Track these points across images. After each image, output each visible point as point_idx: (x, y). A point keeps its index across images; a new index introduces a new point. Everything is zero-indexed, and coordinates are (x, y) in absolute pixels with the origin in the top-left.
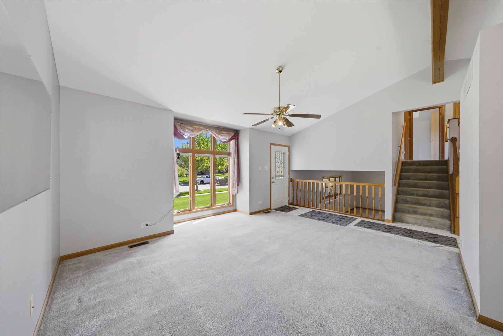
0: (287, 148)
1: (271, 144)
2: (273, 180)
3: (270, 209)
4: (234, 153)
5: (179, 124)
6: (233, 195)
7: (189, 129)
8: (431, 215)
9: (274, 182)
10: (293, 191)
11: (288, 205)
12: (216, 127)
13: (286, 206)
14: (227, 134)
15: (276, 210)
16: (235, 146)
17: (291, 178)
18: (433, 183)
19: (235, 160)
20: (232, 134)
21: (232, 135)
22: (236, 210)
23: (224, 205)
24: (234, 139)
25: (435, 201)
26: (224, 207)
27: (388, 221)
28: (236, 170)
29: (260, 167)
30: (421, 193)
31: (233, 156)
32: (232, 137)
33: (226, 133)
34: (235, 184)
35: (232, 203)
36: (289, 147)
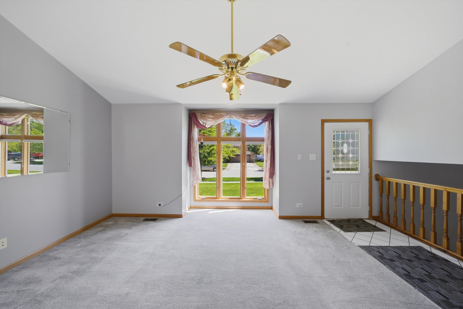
1: (324, 121)
2: (326, 175)
3: (322, 217)
4: (267, 138)
5: (200, 114)
7: (210, 118)
9: (328, 179)
12: (243, 111)
15: (333, 222)
17: (376, 174)
19: (268, 147)
20: (264, 116)
22: (272, 208)
23: (256, 199)
26: (255, 201)
31: (266, 142)
33: (255, 115)
34: (267, 176)
35: (266, 198)
36: (370, 121)
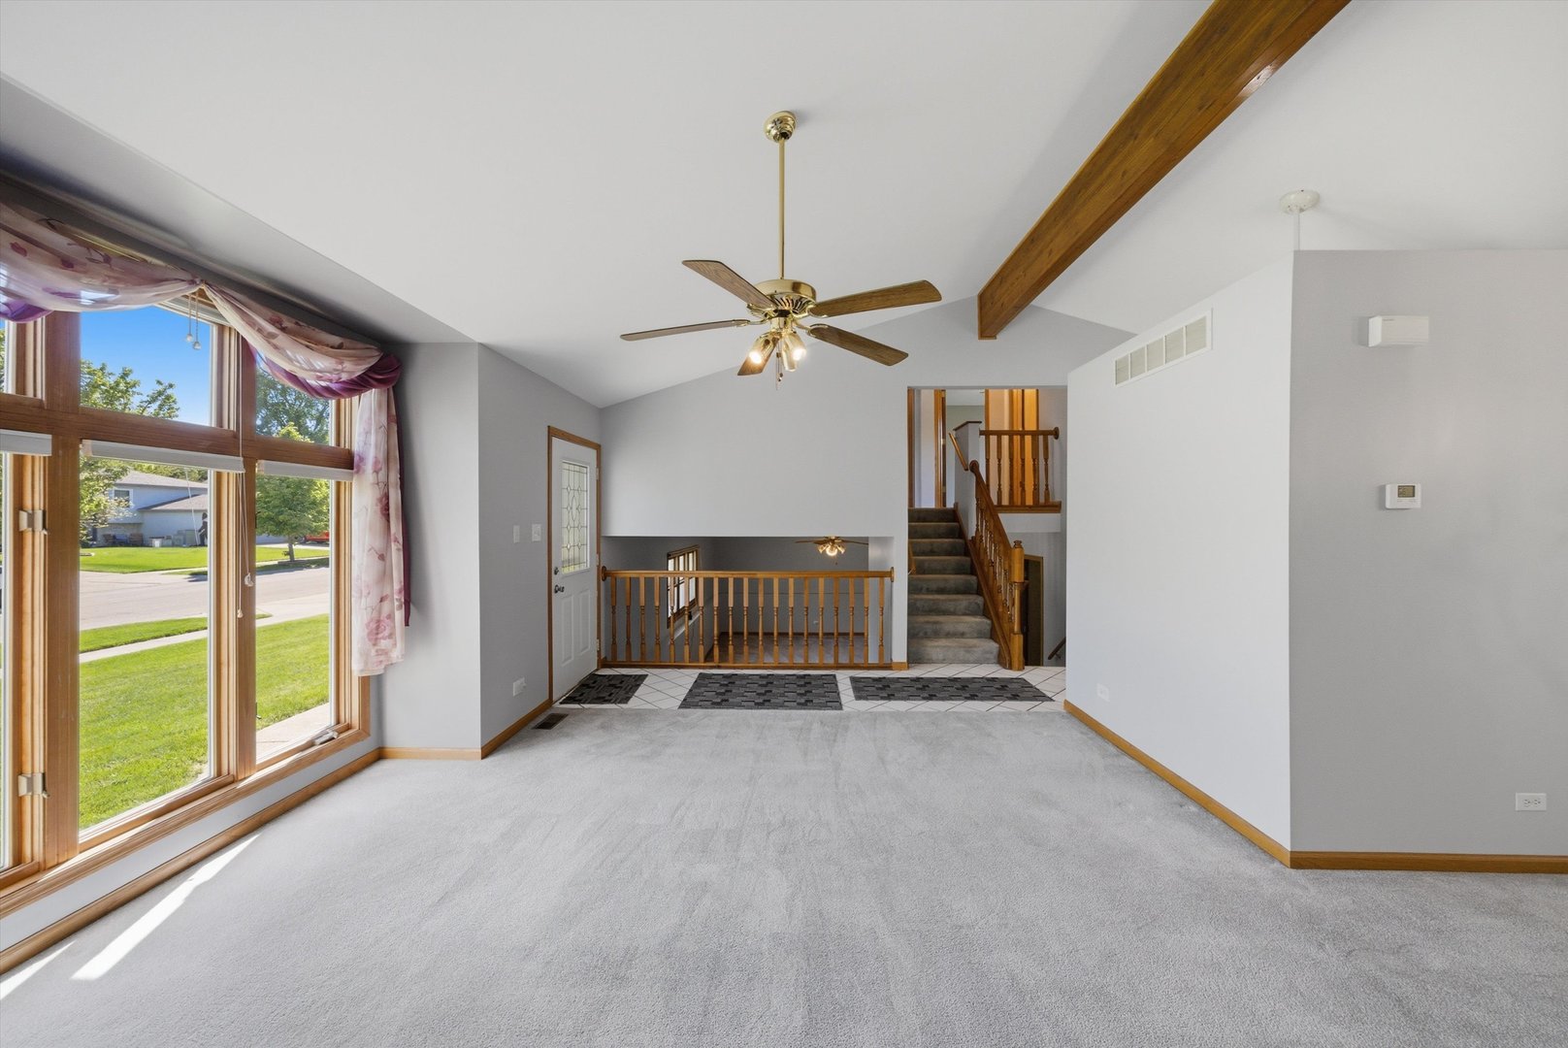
0: (593, 453)
1: (552, 432)
3: (550, 702)
4: (381, 456)
6: (365, 682)
8: (962, 635)
9: (557, 590)
10: (614, 612)
11: (597, 670)
13: (592, 676)
14: (340, 347)
15: (570, 700)
16: (384, 419)
17: (604, 567)
18: (941, 561)
19: (387, 496)
20: (368, 358)
21: (373, 362)
22: (380, 755)
23: (310, 744)
24: (382, 383)
25: (964, 601)
27: (900, 666)
28: (394, 546)
29: (516, 529)
30: (934, 586)
31: (376, 472)
32: (371, 369)
33: (336, 340)
34: (391, 617)
35: (356, 721)
36: (598, 447)
